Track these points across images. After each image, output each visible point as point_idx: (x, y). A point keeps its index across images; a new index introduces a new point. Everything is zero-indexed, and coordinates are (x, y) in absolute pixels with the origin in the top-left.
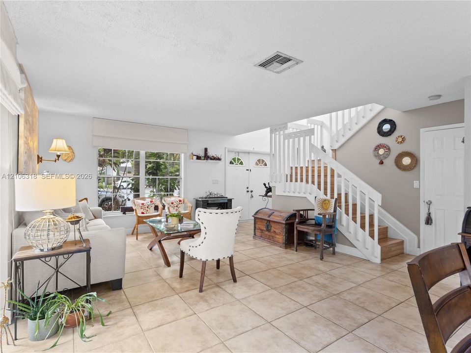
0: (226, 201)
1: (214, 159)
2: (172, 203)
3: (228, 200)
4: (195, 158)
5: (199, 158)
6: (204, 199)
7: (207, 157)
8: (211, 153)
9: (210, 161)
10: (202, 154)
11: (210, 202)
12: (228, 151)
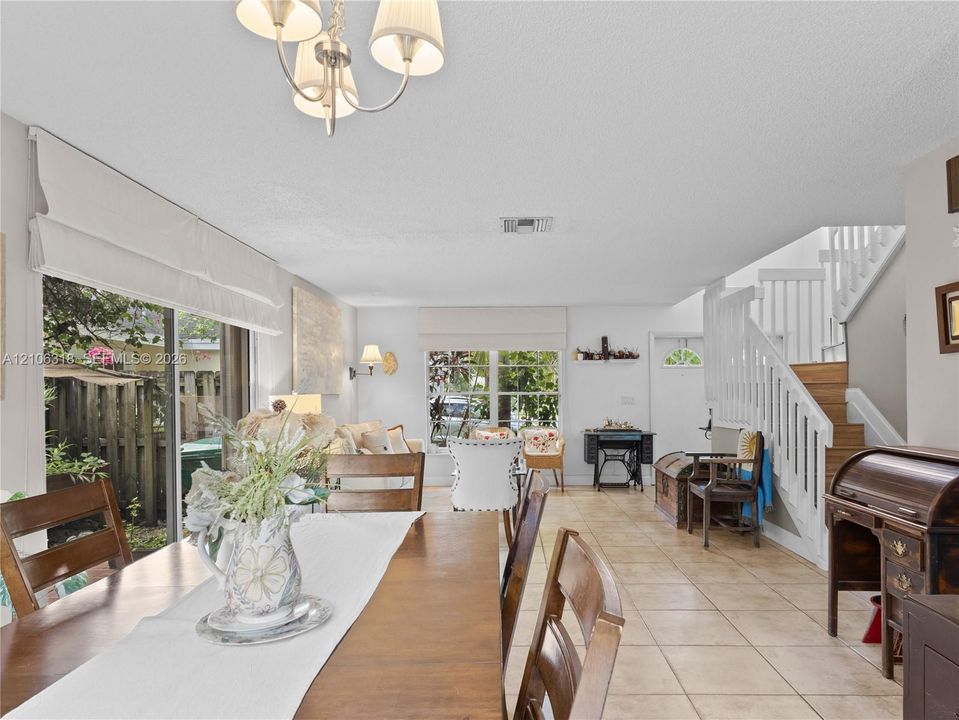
0: (638, 438)
1: (621, 356)
2: (536, 439)
3: (642, 436)
4: (581, 356)
5: (588, 356)
6: (593, 433)
7: (606, 354)
8: (615, 346)
9: (612, 361)
10: (597, 348)
11: (602, 438)
12: (655, 338)
